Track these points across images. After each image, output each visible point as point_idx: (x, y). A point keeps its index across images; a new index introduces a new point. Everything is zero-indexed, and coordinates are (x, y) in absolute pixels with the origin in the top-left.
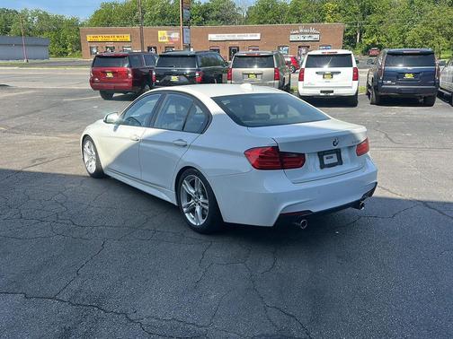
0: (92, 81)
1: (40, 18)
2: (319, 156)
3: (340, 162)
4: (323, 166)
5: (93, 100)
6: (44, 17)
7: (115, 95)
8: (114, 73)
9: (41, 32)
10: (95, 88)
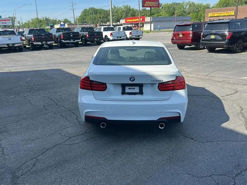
0: (172, 39)
1: (190, 6)
2: (122, 86)
3: (141, 93)
4: (123, 93)
5: (174, 49)
6: (192, 5)
7: (186, 47)
8: (183, 34)
9: (189, 14)
10: (174, 43)
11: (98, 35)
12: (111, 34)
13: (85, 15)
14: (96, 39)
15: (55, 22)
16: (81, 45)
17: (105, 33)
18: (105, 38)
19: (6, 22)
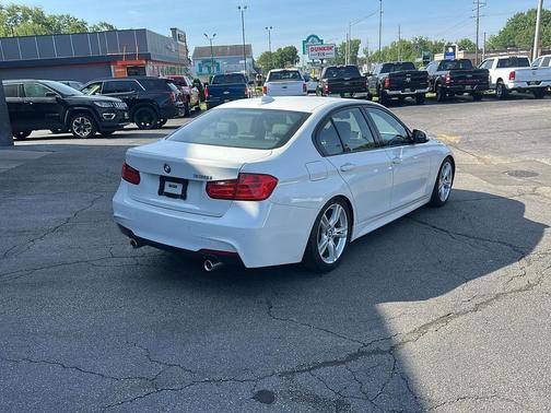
2: (160, 181)
3: (183, 197)
11: (474, 77)
12: (512, 75)
13: (516, 29)
14: (468, 87)
15: (438, 48)
16: (432, 101)
17: (495, 74)
18: (498, 84)
19: (326, 52)
